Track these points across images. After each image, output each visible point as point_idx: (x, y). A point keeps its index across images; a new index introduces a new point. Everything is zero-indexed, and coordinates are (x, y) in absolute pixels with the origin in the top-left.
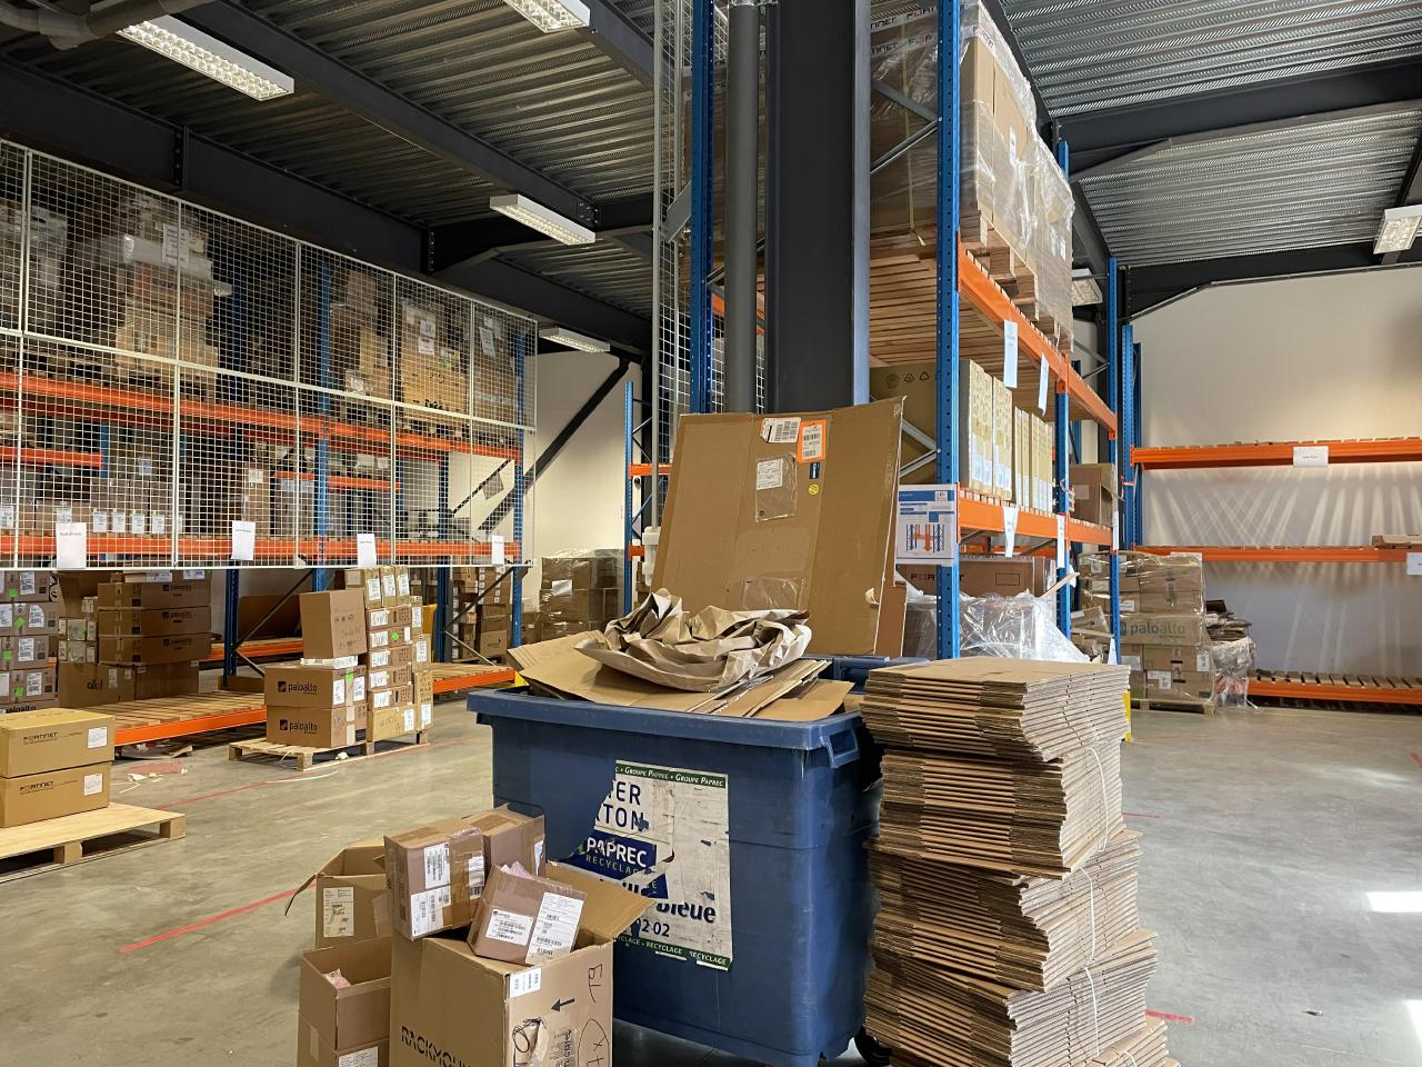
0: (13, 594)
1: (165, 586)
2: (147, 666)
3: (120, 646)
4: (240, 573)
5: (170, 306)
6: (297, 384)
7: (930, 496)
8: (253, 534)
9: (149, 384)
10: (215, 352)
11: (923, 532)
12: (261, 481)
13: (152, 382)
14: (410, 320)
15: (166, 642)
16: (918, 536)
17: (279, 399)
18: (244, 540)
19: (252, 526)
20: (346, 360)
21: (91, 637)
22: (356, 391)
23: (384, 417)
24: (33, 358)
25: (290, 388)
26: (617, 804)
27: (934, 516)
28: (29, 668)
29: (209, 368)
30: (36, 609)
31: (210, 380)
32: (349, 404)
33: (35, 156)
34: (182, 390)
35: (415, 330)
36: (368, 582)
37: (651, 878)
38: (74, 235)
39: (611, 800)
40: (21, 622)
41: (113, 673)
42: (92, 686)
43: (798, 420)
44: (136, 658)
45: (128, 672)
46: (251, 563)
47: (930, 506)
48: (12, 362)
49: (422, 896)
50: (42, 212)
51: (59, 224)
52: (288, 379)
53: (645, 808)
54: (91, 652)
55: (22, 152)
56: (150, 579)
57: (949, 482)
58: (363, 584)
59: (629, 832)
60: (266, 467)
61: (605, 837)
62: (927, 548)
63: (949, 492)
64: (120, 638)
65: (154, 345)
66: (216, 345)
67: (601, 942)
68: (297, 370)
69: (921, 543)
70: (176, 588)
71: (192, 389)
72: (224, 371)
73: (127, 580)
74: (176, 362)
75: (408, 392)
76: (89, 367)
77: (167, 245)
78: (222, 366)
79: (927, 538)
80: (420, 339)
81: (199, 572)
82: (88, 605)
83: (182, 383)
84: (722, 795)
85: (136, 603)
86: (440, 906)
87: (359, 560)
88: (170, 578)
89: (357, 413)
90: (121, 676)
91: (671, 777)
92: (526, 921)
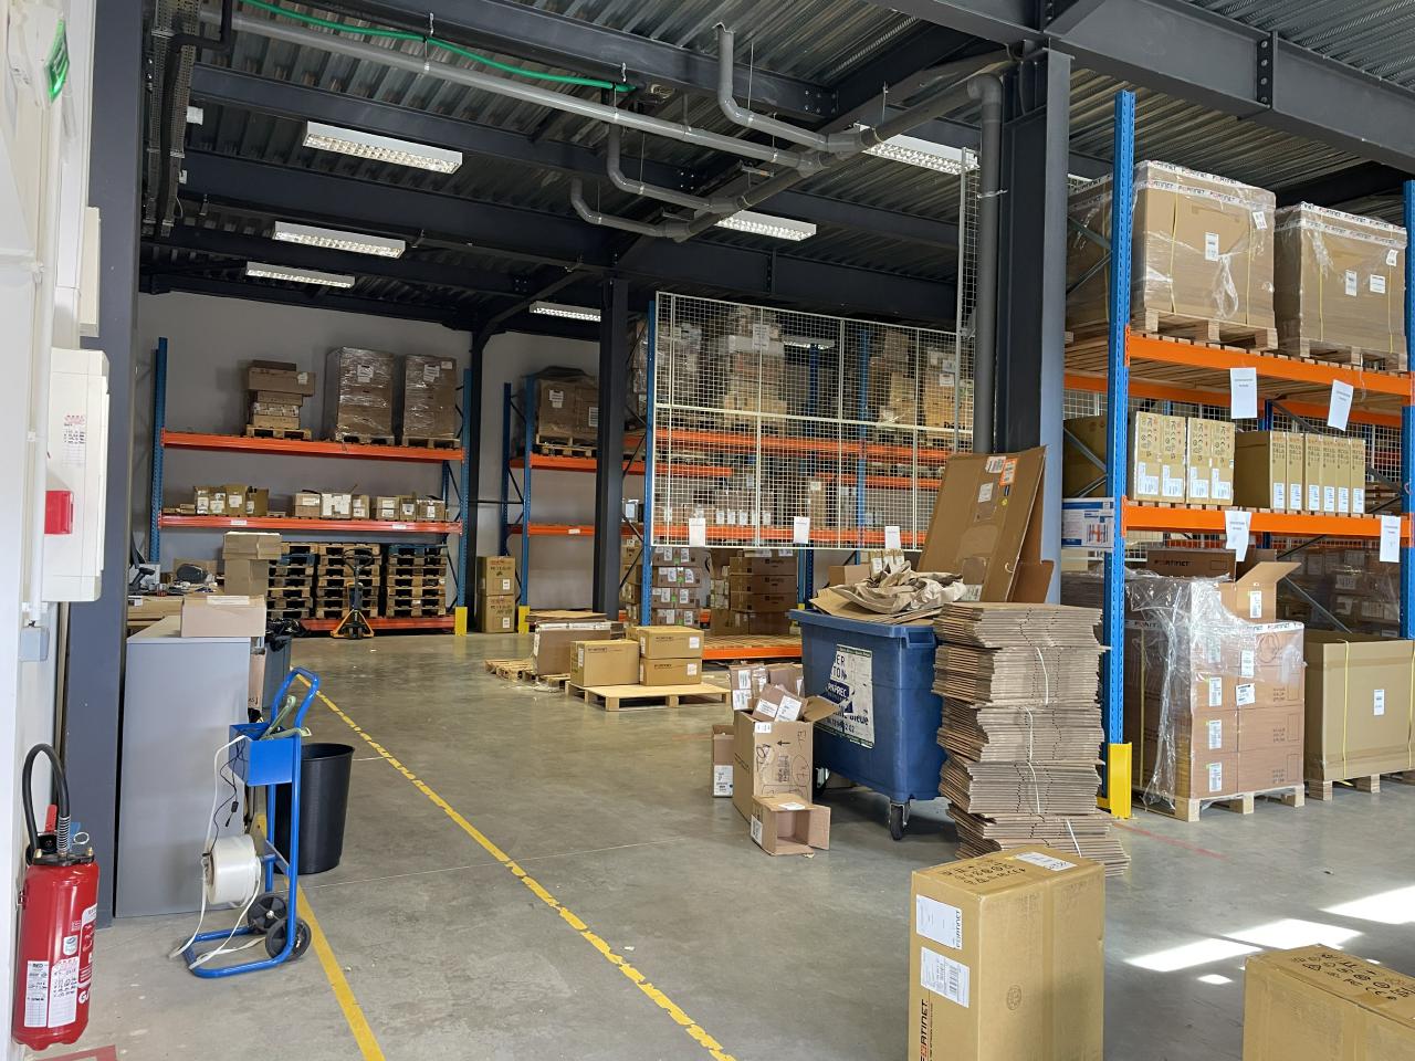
0: (676, 562)
1: (767, 560)
2: (757, 613)
3: (741, 599)
4: (815, 554)
5: (755, 378)
6: (840, 420)
7: (1100, 505)
8: (808, 525)
9: (742, 430)
10: (784, 404)
11: (1096, 530)
12: (819, 489)
13: (742, 428)
14: (934, 362)
15: (767, 598)
16: (1094, 532)
17: (830, 432)
18: (802, 529)
19: (807, 520)
20: (882, 399)
21: (727, 593)
22: (888, 421)
23: (907, 438)
24: (676, 420)
25: (835, 424)
26: (837, 666)
27: (1102, 519)
28: (685, 608)
29: (779, 416)
30: (689, 571)
31: (781, 423)
32: (879, 431)
33: (677, 298)
34: (762, 432)
35: (938, 368)
36: (873, 560)
37: (848, 702)
38: (706, 337)
39: (835, 664)
40: (681, 579)
41: (738, 616)
42: (727, 624)
43: (1004, 458)
44: (749, 608)
45: (745, 616)
46: (807, 546)
47: (1100, 512)
48: (665, 424)
49: (738, 692)
50: (687, 326)
51: (697, 332)
52: (834, 417)
53: (846, 668)
54: (727, 603)
55: (670, 297)
56: (757, 555)
57: (1111, 496)
58: (870, 562)
59: (840, 680)
60: (822, 480)
61: (833, 682)
62: (1098, 540)
63: (1111, 503)
64: (741, 593)
65: (746, 404)
66: (784, 399)
67: (808, 721)
68: (840, 411)
69: (1095, 537)
70: (774, 562)
71: (769, 429)
72: (790, 417)
73: (747, 555)
74: (759, 414)
75: (930, 417)
76: (707, 422)
77: (755, 338)
78: (789, 413)
79: (1099, 534)
80: (941, 375)
81: (788, 551)
82: (725, 571)
83: (762, 427)
84: (868, 661)
85: (749, 570)
86: (746, 698)
87: (886, 545)
88: (770, 555)
89: (886, 437)
90: (742, 618)
91: (854, 652)
92: (774, 707)
